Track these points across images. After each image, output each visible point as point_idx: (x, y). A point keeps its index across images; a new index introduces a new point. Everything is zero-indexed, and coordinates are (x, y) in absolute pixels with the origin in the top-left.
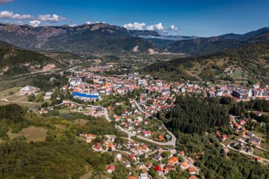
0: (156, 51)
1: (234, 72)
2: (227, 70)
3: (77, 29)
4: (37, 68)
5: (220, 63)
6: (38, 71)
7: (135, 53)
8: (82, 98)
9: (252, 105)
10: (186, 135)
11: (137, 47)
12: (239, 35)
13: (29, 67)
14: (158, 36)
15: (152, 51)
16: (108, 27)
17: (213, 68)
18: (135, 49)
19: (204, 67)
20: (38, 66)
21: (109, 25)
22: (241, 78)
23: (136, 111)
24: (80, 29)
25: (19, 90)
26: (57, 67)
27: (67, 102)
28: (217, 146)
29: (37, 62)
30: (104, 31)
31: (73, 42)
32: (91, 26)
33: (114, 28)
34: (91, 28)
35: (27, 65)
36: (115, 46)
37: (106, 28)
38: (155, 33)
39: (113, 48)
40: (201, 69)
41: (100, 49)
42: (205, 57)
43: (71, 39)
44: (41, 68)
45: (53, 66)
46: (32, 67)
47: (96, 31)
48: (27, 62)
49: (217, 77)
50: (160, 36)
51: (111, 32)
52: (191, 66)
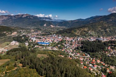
0: (54, 26)
1: (92, 33)
2: (89, 32)
3: (16, 17)
4: (9, 34)
5: (86, 29)
6: (10, 35)
7: (45, 27)
8: (43, 44)
9: (110, 42)
10: (93, 53)
11: (46, 24)
12: (83, 19)
13: (6, 33)
14: (51, 20)
15: (52, 26)
16: (30, 16)
17: (84, 31)
18: (45, 25)
19: (80, 31)
20: (10, 33)
21: (30, 15)
22: (95, 35)
23: (68, 47)
24: (17, 17)
25: (10, 43)
26: (18, 33)
27: (37, 46)
28: (105, 55)
29: (9, 31)
30: (28, 17)
31: (15, 22)
32: (22, 15)
33: (32, 16)
34: (22, 16)
35: (5, 32)
36: (36, 24)
37: (29, 16)
38: (49, 18)
39: (35, 25)
40: (80, 32)
41: (29, 25)
42: (80, 28)
43: (14, 21)
44: (11, 34)
45: (16, 33)
46: (7, 33)
47: (25, 17)
48: (5, 31)
49: (87, 35)
50: (52, 20)
51: (32, 18)
52: (76, 31)
